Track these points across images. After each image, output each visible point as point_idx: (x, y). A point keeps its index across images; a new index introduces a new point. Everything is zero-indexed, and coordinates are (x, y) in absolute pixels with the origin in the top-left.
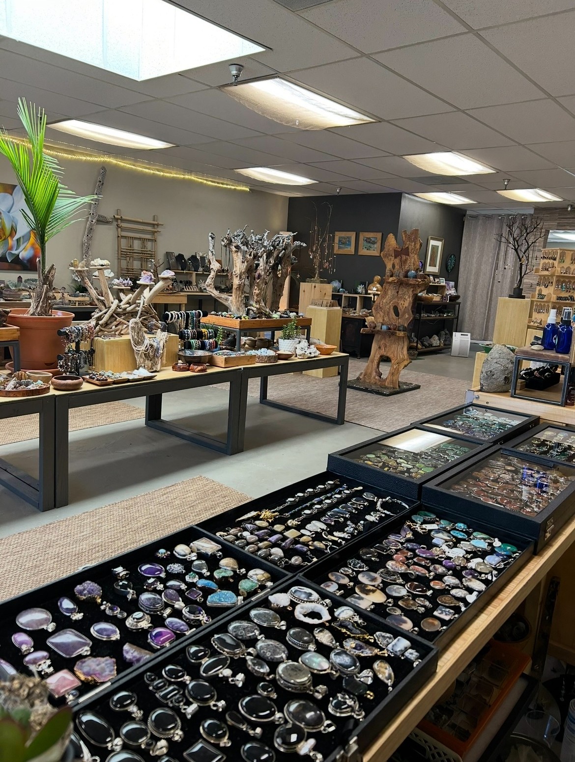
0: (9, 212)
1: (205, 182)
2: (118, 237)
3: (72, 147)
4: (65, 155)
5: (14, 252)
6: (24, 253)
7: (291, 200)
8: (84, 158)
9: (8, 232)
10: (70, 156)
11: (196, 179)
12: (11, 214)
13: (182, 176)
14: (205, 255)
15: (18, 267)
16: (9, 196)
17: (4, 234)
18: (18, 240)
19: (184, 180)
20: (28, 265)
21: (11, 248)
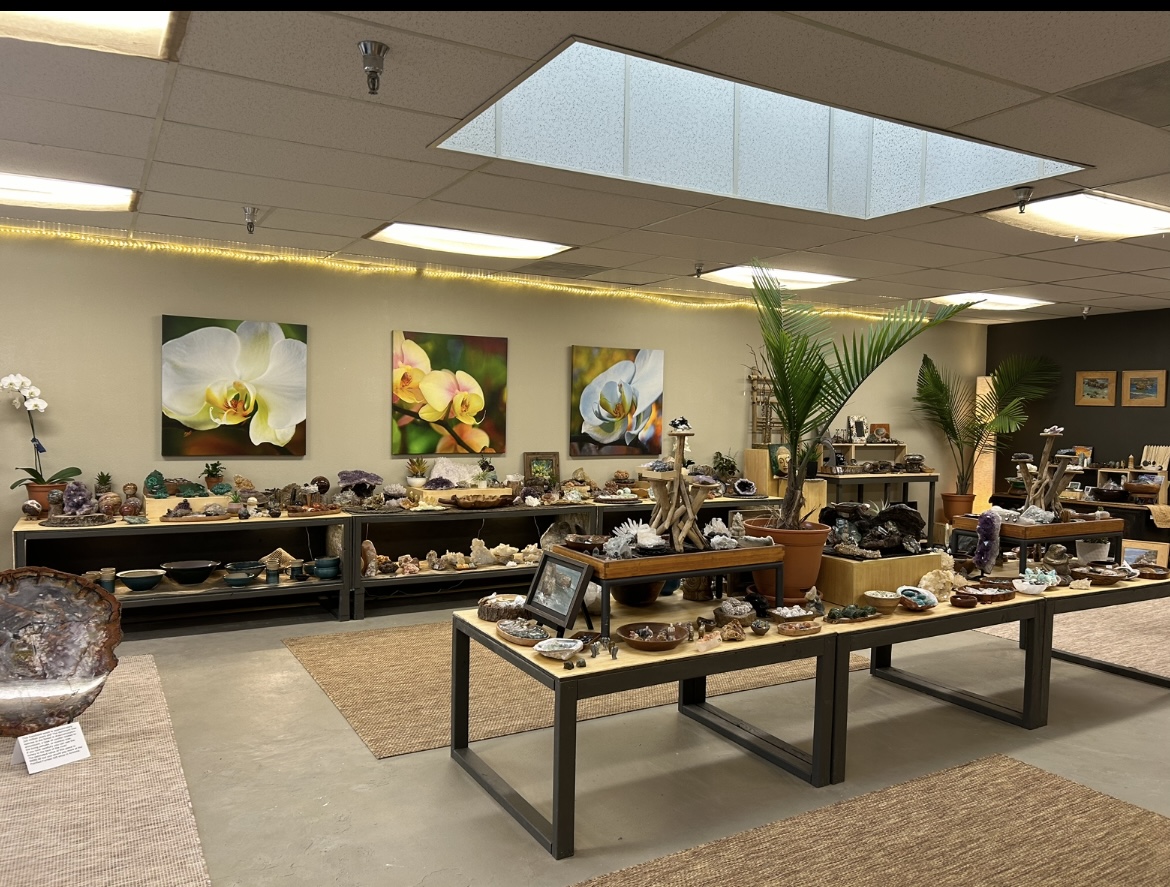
0: (630, 383)
1: (867, 317)
2: (754, 403)
3: (702, 294)
4: (694, 305)
5: (634, 432)
6: (644, 433)
7: (991, 328)
8: (715, 305)
9: (627, 408)
10: (699, 305)
11: (855, 315)
12: (632, 386)
13: (836, 313)
14: (861, 420)
15: (637, 451)
16: (631, 363)
17: (624, 411)
18: (638, 417)
19: (838, 318)
20: (647, 447)
21: (630, 428)
